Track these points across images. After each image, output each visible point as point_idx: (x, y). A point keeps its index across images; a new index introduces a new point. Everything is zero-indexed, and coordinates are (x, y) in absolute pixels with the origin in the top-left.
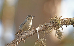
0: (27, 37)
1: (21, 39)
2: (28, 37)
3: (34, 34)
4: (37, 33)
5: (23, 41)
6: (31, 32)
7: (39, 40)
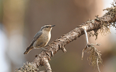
0: (67, 42)
1: (59, 45)
2: (70, 41)
3: (79, 36)
4: (84, 33)
5: (62, 49)
6: (74, 33)
7: (89, 46)
